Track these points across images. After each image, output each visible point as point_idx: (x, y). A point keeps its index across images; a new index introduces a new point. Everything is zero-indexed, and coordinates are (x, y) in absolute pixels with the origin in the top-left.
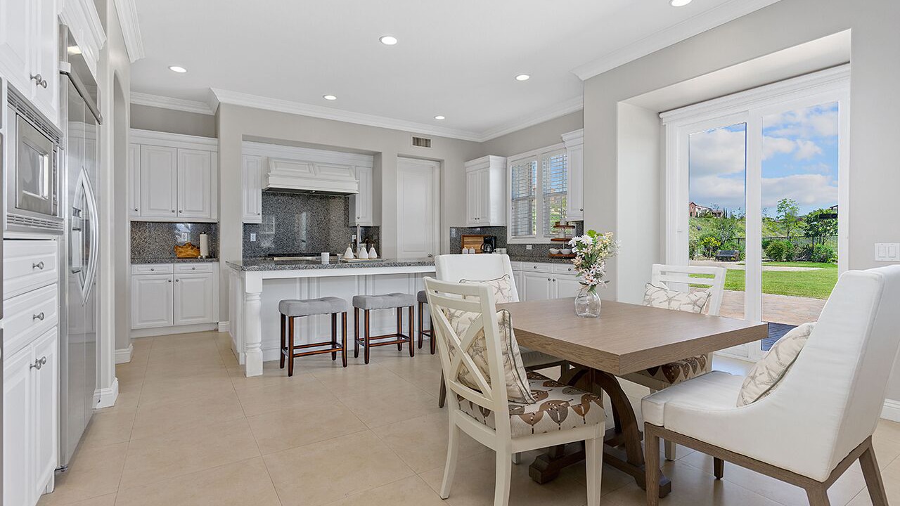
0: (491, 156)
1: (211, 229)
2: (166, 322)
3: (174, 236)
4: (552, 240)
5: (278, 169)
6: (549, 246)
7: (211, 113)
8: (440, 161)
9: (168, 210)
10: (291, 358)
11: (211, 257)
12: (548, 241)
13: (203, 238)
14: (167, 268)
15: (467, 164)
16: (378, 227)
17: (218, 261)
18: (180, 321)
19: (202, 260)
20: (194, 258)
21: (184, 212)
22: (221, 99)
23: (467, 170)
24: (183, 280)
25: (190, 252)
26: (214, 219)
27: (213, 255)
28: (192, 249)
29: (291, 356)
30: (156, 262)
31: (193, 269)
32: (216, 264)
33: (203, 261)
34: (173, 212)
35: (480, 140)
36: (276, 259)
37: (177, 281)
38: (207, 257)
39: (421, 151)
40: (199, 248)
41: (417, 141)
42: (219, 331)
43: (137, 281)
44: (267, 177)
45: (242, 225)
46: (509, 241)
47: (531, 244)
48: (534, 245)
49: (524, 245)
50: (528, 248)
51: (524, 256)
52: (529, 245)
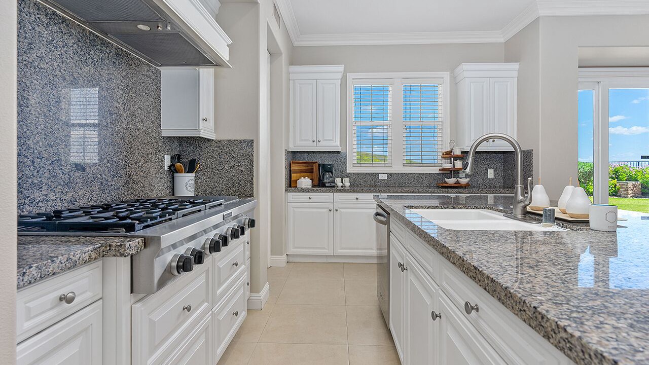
0: (344, 67)
4: (440, 170)
15: (293, 69)
35: (296, 44)
46: (350, 169)
47: (386, 173)
48: (391, 174)
49: (375, 173)
50: (381, 177)
51: (375, 186)
52: (384, 173)
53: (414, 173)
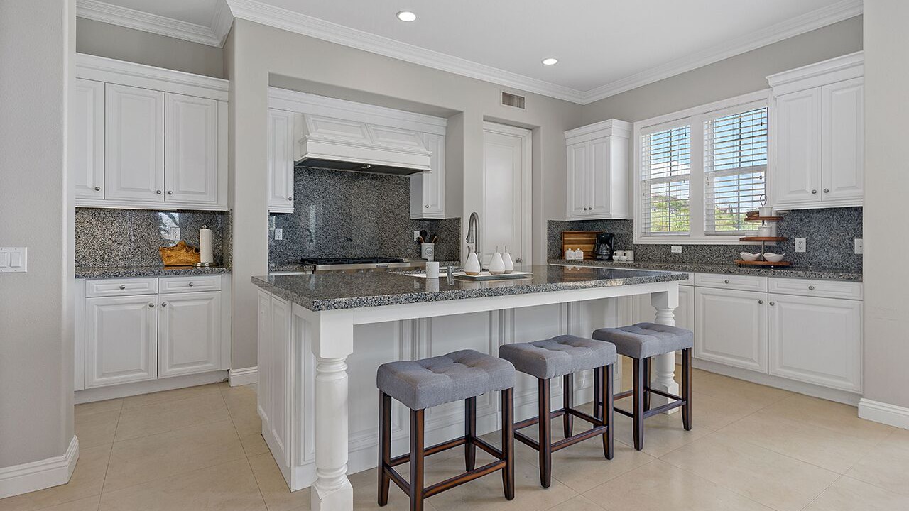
0: (614, 120)
1: (219, 221)
2: (146, 374)
3: (159, 230)
4: (741, 240)
5: (319, 130)
6: (739, 249)
7: (216, 43)
8: (532, 129)
9: (149, 190)
10: (419, 497)
11: (217, 266)
12: (735, 241)
13: (205, 236)
14: (147, 284)
15: (568, 134)
16: (459, 219)
17: (230, 271)
18: (168, 371)
19: (203, 272)
20: (190, 268)
21: (174, 193)
22: (235, 12)
23: (568, 142)
24: (174, 305)
25: (184, 256)
26: (222, 206)
27: (221, 262)
28: (187, 251)
29: (419, 493)
30: (128, 275)
31: (190, 285)
32: (226, 277)
33: (206, 273)
34: (158, 192)
35: (584, 102)
36: (320, 267)
37: (164, 305)
38: (211, 265)
39: (511, 113)
40: (198, 250)
41: (508, 98)
42: (233, 383)
43: (96, 308)
44: (304, 141)
45: (267, 214)
46: (637, 240)
47: (681, 245)
48: (687, 246)
49: (667, 245)
50: (674, 250)
51: (666, 262)
52: (677, 245)
53: (720, 245)
